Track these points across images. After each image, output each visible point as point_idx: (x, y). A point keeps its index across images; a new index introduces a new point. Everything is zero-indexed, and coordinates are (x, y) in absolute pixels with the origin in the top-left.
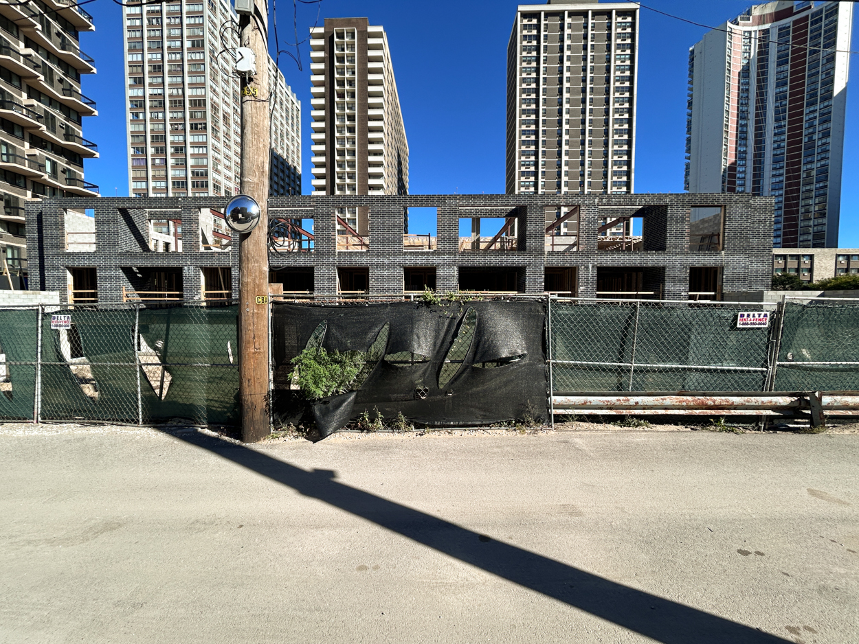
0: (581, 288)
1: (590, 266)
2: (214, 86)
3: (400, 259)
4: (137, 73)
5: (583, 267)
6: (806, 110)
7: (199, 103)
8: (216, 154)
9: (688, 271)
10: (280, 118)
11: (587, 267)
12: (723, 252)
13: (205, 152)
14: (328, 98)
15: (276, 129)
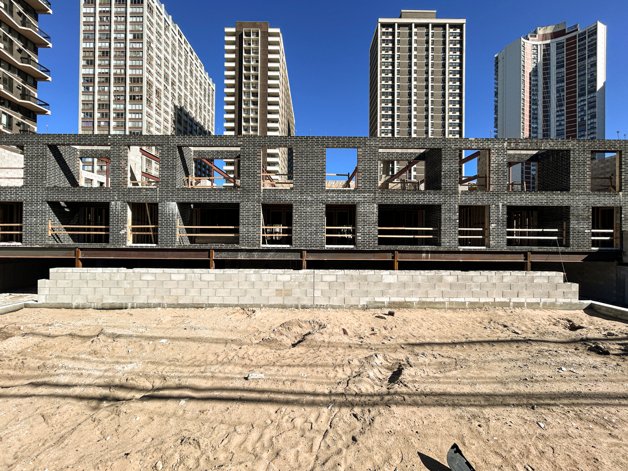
0: (492, 225)
1: (501, 205)
2: (150, 68)
3: (323, 196)
4: (89, 57)
5: (494, 206)
6: (578, 100)
7: (137, 80)
8: (149, 119)
9: (591, 210)
10: (199, 96)
11: (498, 206)
12: (621, 193)
13: (140, 117)
14: (237, 79)
15: (196, 103)
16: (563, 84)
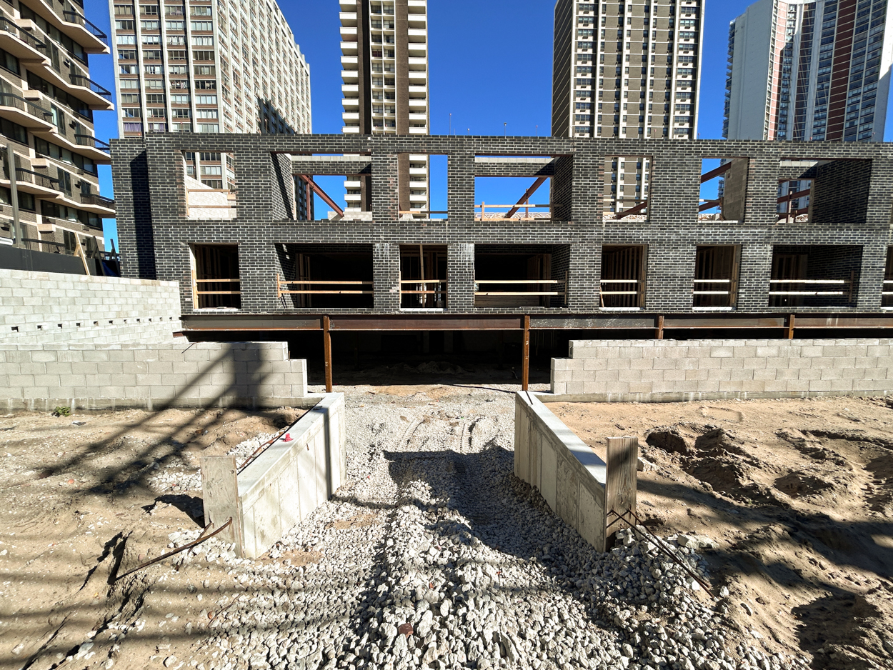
2: (222, 36)
3: (693, 234)
6: (849, 94)
7: (205, 56)
14: (361, 56)
16: (828, 69)
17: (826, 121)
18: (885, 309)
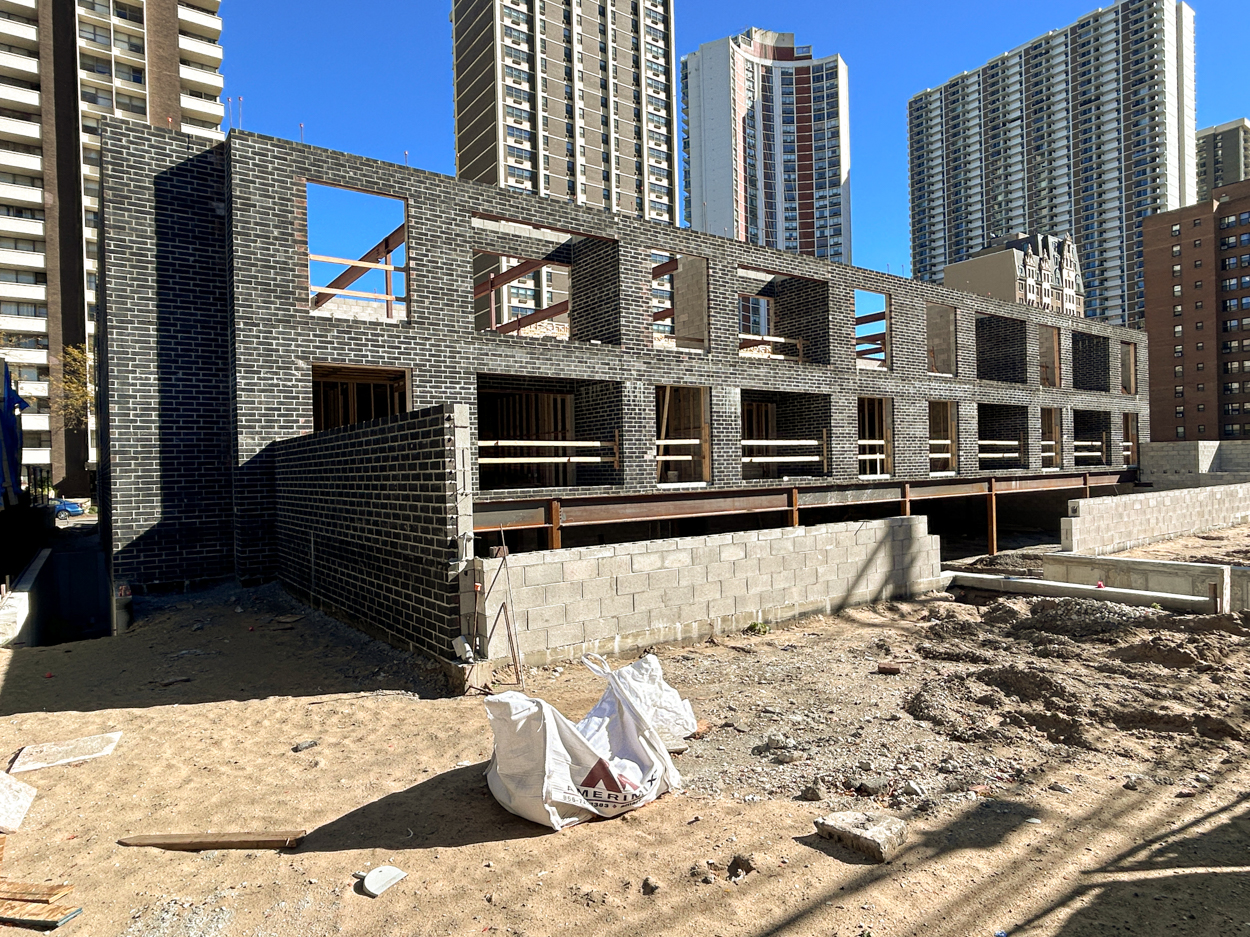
0: (1064, 437)
1: (1069, 409)
5: (1064, 409)
9: (1122, 418)
12: (1138, 397)
16: (793, 157)
17: (796, 224)
18: (1045, 471)
